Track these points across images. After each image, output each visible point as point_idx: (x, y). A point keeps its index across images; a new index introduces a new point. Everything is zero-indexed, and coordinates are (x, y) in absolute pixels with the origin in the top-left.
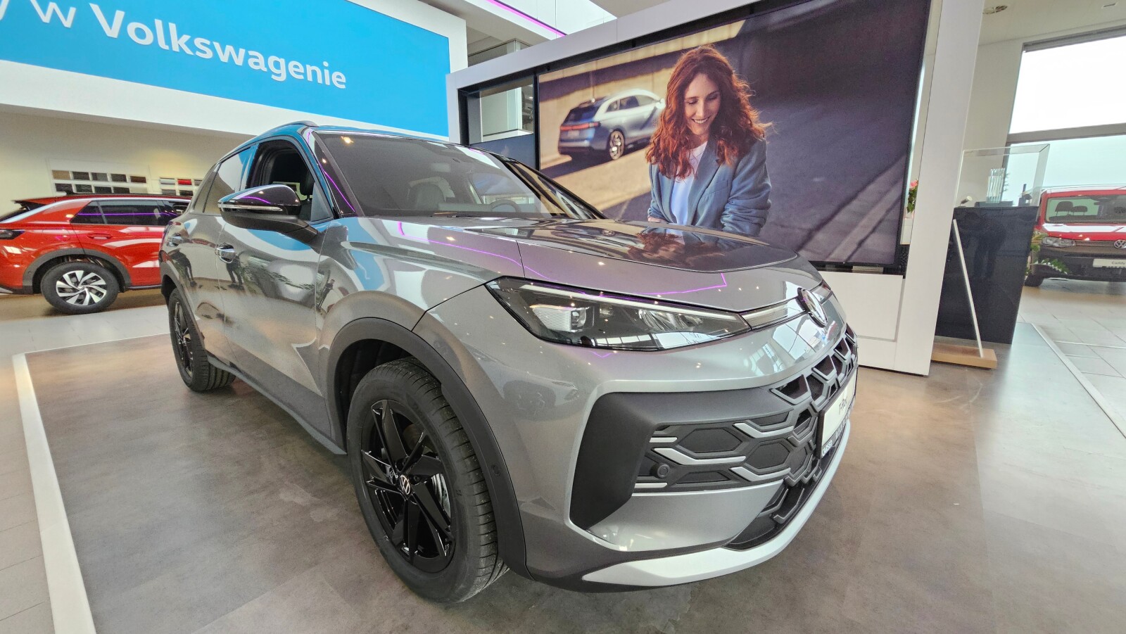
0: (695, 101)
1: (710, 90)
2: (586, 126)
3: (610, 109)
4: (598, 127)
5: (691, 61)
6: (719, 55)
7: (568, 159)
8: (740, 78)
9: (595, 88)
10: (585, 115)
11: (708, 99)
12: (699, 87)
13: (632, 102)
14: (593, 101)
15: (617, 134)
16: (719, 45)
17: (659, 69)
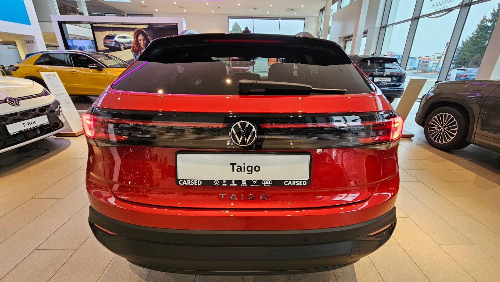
0: (140, 40)
1: (144, 38)
2: (112, 41)
3: (119, 38)
4: (116, 42)
5: (138, 31)
6: (144, 31)
7: (108, 48)
8: (149, 37)
9: (113, 32)
10: (111, 38)
11: (143, 40)
12: (141, 37)
13: (125, 37)
14: (113, 35)
15: (122, 44)
16: (144, 29)
17: (131, 31)
